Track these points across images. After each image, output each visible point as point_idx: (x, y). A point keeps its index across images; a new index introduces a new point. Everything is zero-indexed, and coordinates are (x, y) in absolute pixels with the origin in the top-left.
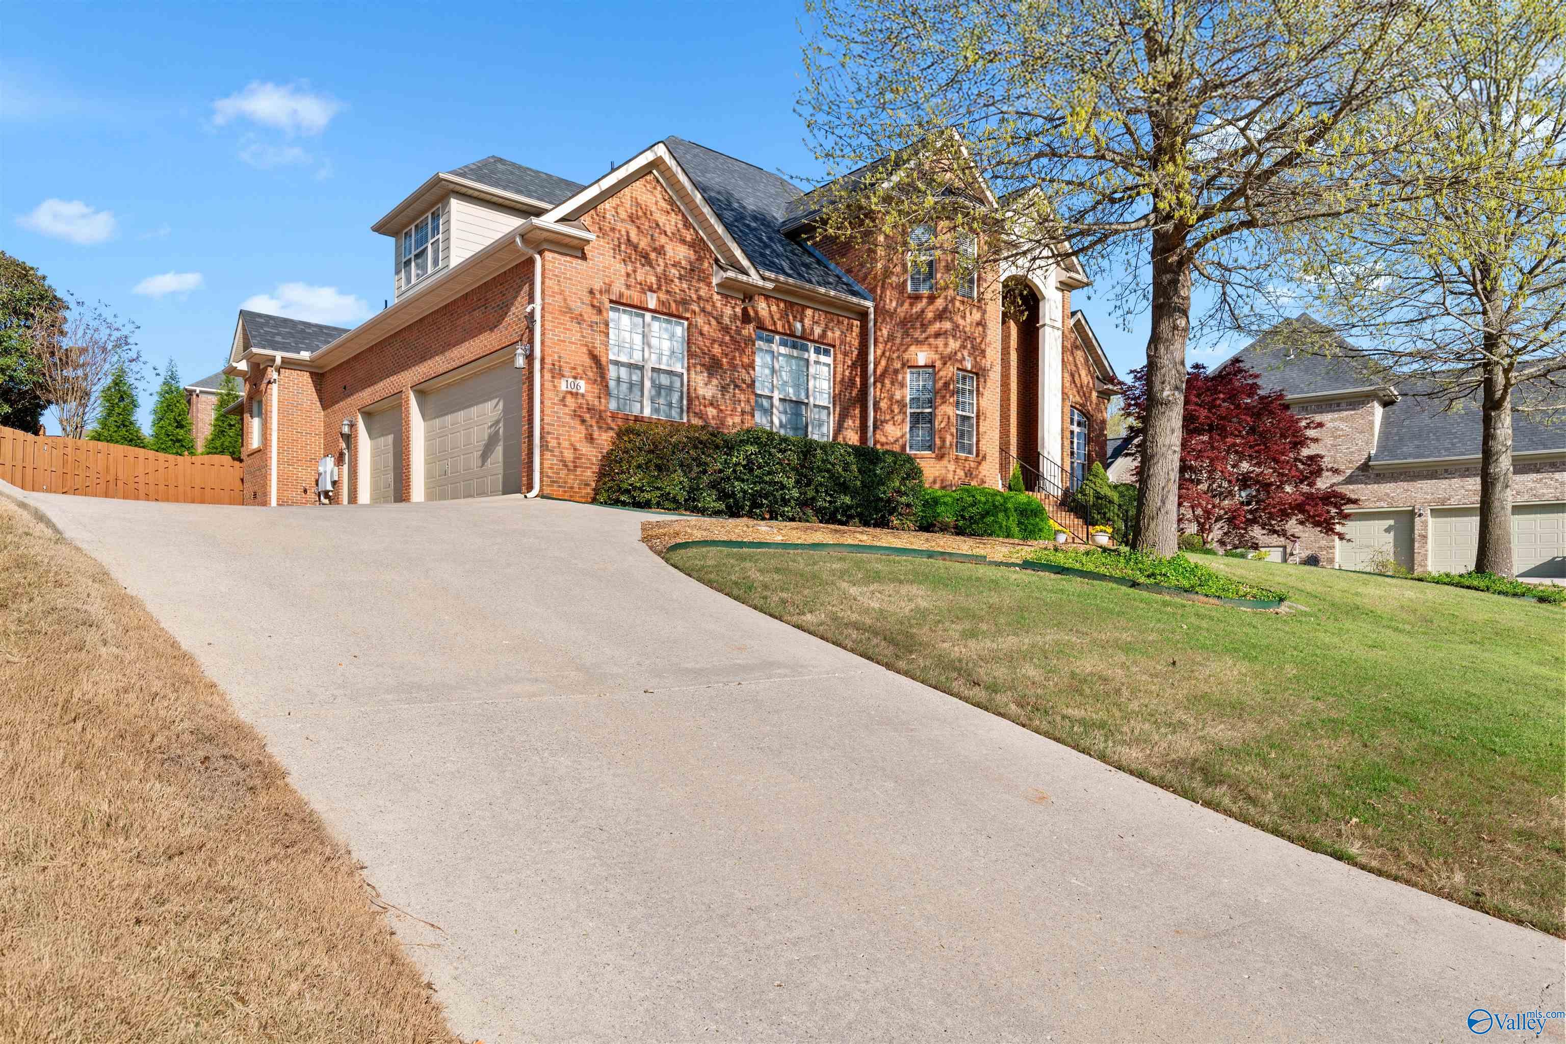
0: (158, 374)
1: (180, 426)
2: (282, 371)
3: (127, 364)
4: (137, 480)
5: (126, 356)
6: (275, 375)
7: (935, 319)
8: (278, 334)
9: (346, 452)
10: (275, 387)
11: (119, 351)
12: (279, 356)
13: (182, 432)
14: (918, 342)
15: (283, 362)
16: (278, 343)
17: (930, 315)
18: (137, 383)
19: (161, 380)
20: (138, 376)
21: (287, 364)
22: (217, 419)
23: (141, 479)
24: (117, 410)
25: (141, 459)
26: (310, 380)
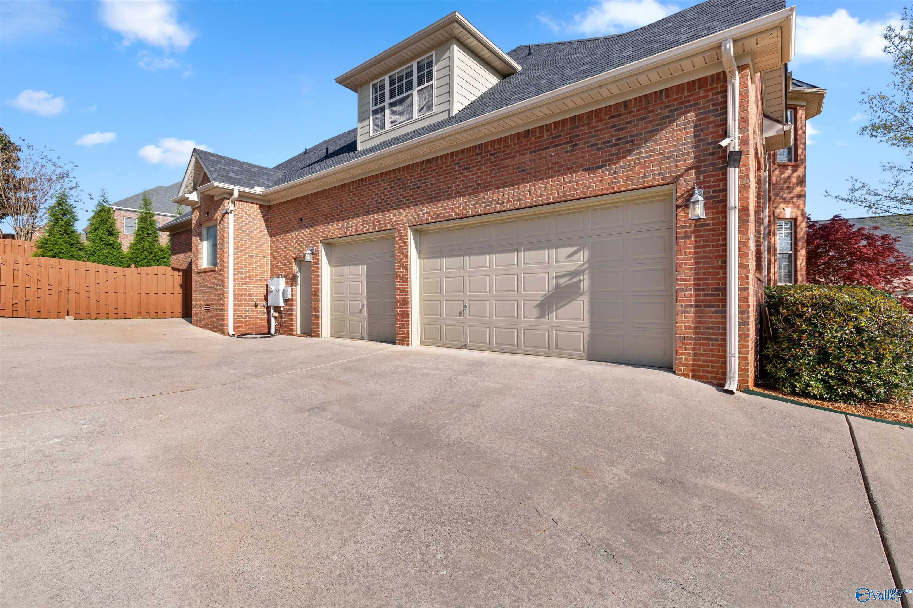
0: (92, 199)
1: (111, 234)
2: (237, 203)
3: (68, 190)
4: (88, 289)
5: (67, 185)
6: (231, 207)
7: (797, 184)
8: (231, 171)
9: (298, 274)
10: (231, 216)
11: (62, 181)
12: (237, 190)
13: (112, 238)
14: (785, 201)
15: (240, 196)
16: (232, 178)
17: (794, 180)
18: (75, 204)
19: (95, 202)
20: (77, 199)
21: (244, 198)
22: (138, 230)
23: (92, 289)
24: (61, 223)
25: (92, 272)
26: (259, 211)
